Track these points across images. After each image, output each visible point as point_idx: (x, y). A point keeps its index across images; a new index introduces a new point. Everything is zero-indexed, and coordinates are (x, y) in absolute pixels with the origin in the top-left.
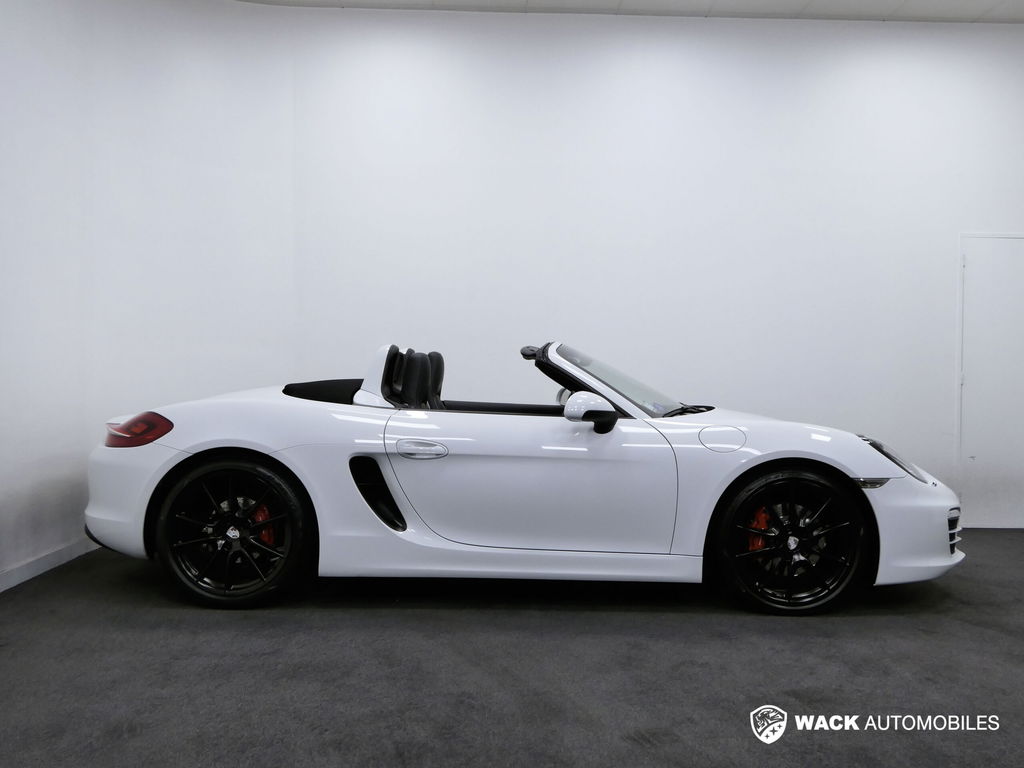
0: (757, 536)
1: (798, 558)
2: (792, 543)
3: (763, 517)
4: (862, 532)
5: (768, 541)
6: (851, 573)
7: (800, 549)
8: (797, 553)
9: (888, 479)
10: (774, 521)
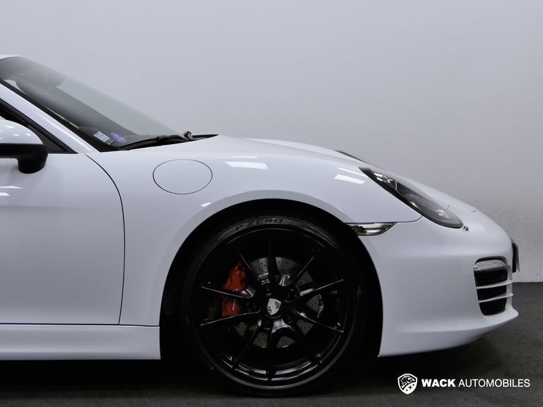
0: (230, 299)
1: (280, 324)
2: (273, 306)
3: (237, 274)
4: (359, 292)
5: (243, 302)
6: (347, 342)
7: (282, 314)
8: (279, 319)
9: (393, 223)
10: (251, 280)
